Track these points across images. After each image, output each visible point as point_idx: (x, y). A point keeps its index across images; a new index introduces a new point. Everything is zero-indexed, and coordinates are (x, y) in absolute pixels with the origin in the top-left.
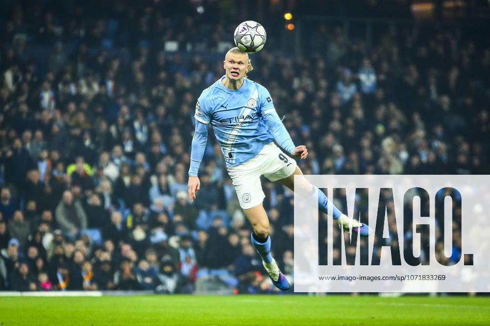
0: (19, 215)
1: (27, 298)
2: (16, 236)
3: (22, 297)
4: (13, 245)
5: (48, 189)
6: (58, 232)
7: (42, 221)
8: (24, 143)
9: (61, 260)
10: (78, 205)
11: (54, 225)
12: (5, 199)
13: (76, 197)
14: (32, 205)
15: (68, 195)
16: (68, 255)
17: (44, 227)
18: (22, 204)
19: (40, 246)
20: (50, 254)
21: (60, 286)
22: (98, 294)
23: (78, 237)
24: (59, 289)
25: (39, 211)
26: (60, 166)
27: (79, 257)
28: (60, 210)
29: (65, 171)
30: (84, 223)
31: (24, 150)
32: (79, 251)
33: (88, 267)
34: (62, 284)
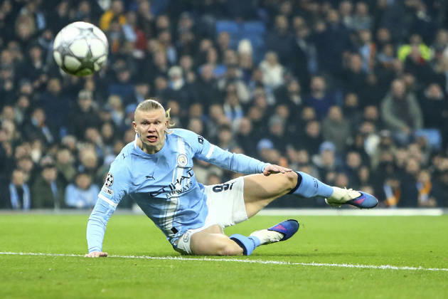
0: (335, 112)
1: (346, 217)
2: (332, 139)
3: (340, 217)
4: (328, 150)
5: (372, 79)
6: (386, 133)
7: (365, 120)
8: (341, 17)
9: (390, 169)
10: (411, 99)
11: (380, 125)
12: (317, 90)
13: (408, 89)
14: (352, 100)
15: (398, 86)
16: (400, 162)
17: (368, 127)
18: (338, 97)
19: (361, 151)
20: (375, 162)
21: (387, 202)
22: (436, 212)
23: (412, 140)
24: (387, 206)
25: (362, 106)
26: (388, 50)
27: (413, 165)
28: (387, 104)
29: (395, 55)
30: (419, 122)
31: (341, 25)
32: (411, 158)
33: (425, 177)
34: (392, 199)
